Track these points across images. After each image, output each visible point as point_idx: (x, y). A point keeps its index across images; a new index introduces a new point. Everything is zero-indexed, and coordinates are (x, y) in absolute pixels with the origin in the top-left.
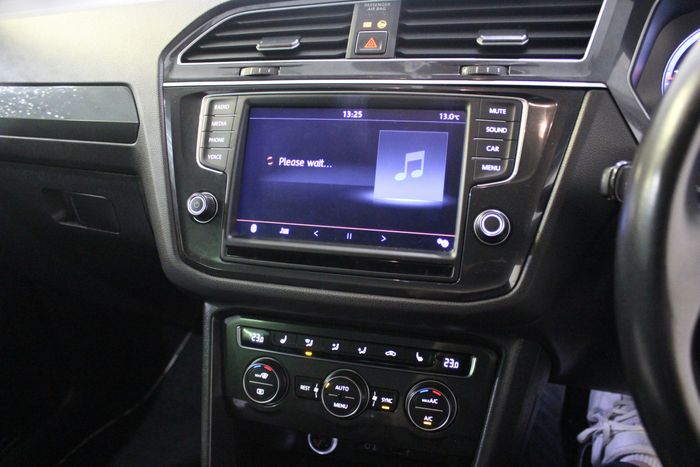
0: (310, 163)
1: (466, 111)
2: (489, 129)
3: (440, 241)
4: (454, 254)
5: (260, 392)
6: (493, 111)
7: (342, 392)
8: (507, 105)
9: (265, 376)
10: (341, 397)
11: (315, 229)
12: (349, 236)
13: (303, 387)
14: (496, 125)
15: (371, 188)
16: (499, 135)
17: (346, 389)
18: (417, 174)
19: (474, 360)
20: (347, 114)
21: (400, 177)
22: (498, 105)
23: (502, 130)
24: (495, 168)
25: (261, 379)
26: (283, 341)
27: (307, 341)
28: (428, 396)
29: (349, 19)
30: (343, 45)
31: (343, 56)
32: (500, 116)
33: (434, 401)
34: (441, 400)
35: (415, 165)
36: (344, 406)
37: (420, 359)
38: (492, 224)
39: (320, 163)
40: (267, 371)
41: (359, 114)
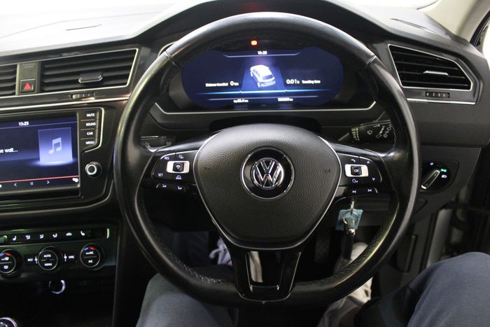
0: (7, 151)
1: (76, 116)
2: (87, 125)
3: (74, 179)
4: (79, 186)
5: (6, 267)
6: (88, 115)
7: (48, 258)
8: (95, 112)
9: (7, 259)
10: (48, 260)
11: (15, 183)
12: (32, 184)
13: (29, 260)
14: (91, 122)
15: (38, 159)
16: (93, 127)
17: (50, 256)
18: (59, 149)
19: (108, 230)
20: (21, 124)
21: (51, 152)
22: (90, 112)
23: (94, 124)
24: (92, 142)
25: (5, 261)
26: (14, 239)
27: (27, 236)
28: (88, 251)
29: (15, 73)
30: (14, 87)
31: (14, 94)
32: (92, 117)
33: (92, 253)
34: (94, 251)
35: (57, 145)
36: (50, 264)
37: (83, 234)
38: (92, 169)
39: (11, 150)
40: (7, 256)
41: (27, 123)
